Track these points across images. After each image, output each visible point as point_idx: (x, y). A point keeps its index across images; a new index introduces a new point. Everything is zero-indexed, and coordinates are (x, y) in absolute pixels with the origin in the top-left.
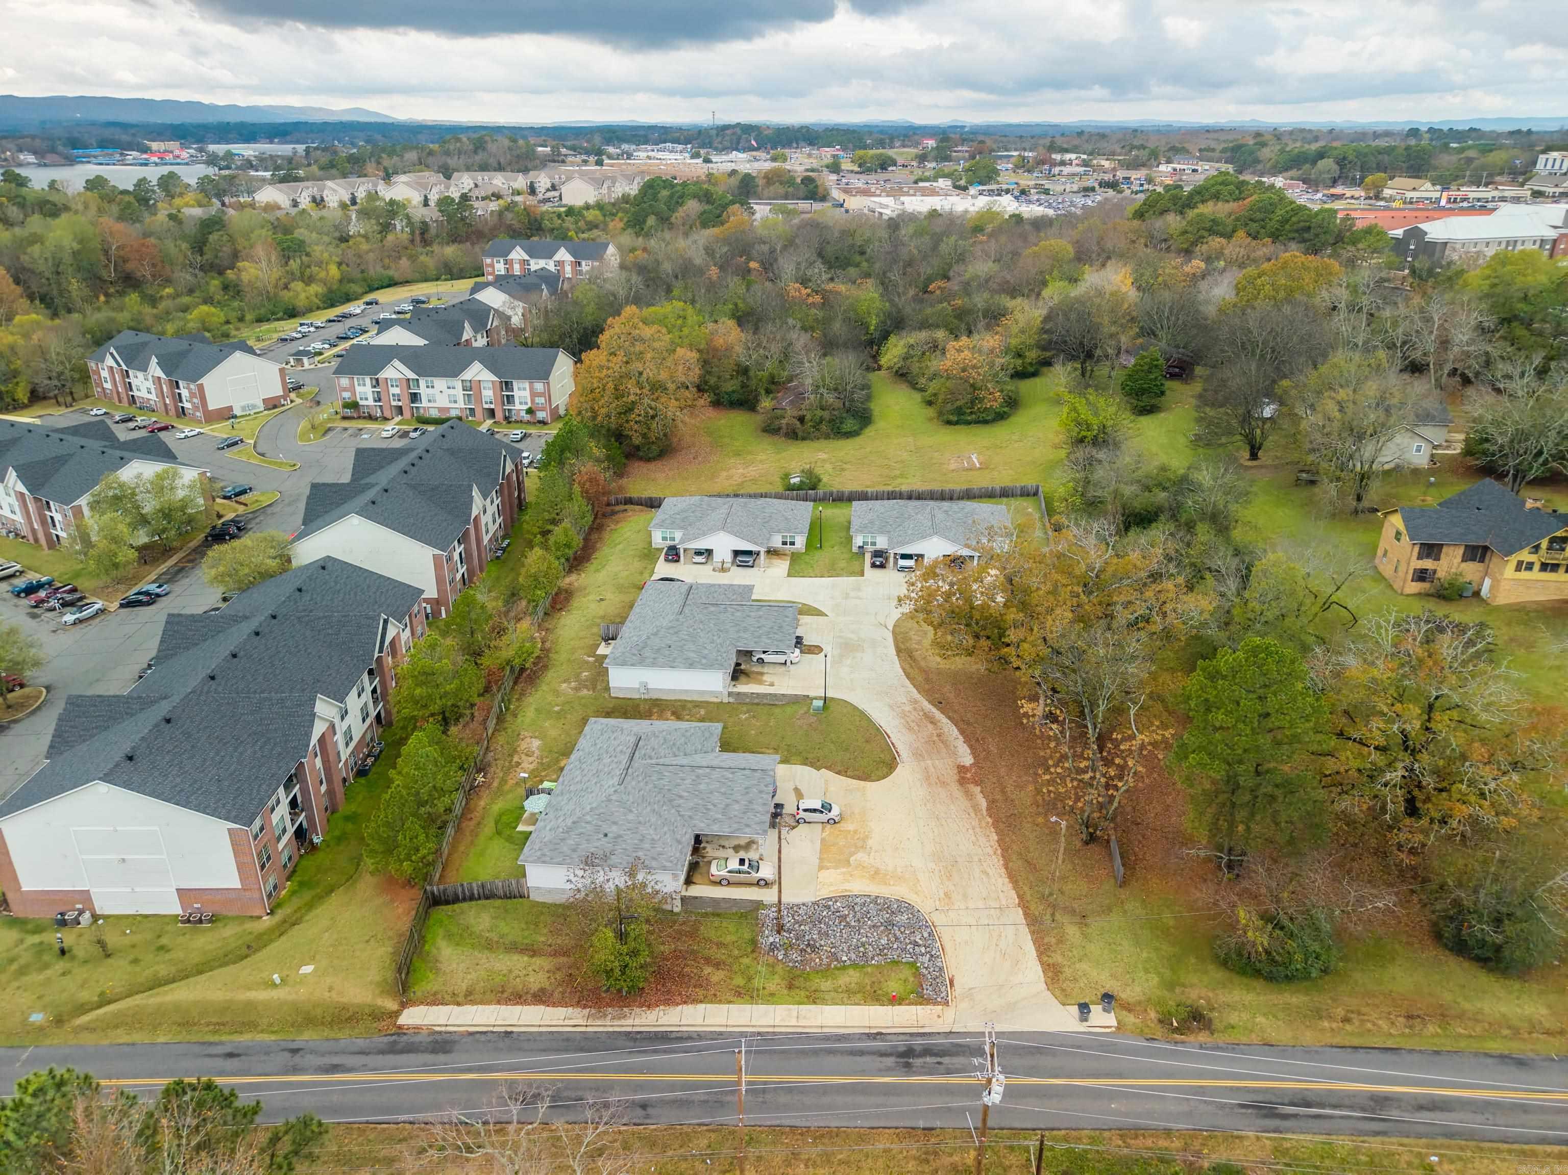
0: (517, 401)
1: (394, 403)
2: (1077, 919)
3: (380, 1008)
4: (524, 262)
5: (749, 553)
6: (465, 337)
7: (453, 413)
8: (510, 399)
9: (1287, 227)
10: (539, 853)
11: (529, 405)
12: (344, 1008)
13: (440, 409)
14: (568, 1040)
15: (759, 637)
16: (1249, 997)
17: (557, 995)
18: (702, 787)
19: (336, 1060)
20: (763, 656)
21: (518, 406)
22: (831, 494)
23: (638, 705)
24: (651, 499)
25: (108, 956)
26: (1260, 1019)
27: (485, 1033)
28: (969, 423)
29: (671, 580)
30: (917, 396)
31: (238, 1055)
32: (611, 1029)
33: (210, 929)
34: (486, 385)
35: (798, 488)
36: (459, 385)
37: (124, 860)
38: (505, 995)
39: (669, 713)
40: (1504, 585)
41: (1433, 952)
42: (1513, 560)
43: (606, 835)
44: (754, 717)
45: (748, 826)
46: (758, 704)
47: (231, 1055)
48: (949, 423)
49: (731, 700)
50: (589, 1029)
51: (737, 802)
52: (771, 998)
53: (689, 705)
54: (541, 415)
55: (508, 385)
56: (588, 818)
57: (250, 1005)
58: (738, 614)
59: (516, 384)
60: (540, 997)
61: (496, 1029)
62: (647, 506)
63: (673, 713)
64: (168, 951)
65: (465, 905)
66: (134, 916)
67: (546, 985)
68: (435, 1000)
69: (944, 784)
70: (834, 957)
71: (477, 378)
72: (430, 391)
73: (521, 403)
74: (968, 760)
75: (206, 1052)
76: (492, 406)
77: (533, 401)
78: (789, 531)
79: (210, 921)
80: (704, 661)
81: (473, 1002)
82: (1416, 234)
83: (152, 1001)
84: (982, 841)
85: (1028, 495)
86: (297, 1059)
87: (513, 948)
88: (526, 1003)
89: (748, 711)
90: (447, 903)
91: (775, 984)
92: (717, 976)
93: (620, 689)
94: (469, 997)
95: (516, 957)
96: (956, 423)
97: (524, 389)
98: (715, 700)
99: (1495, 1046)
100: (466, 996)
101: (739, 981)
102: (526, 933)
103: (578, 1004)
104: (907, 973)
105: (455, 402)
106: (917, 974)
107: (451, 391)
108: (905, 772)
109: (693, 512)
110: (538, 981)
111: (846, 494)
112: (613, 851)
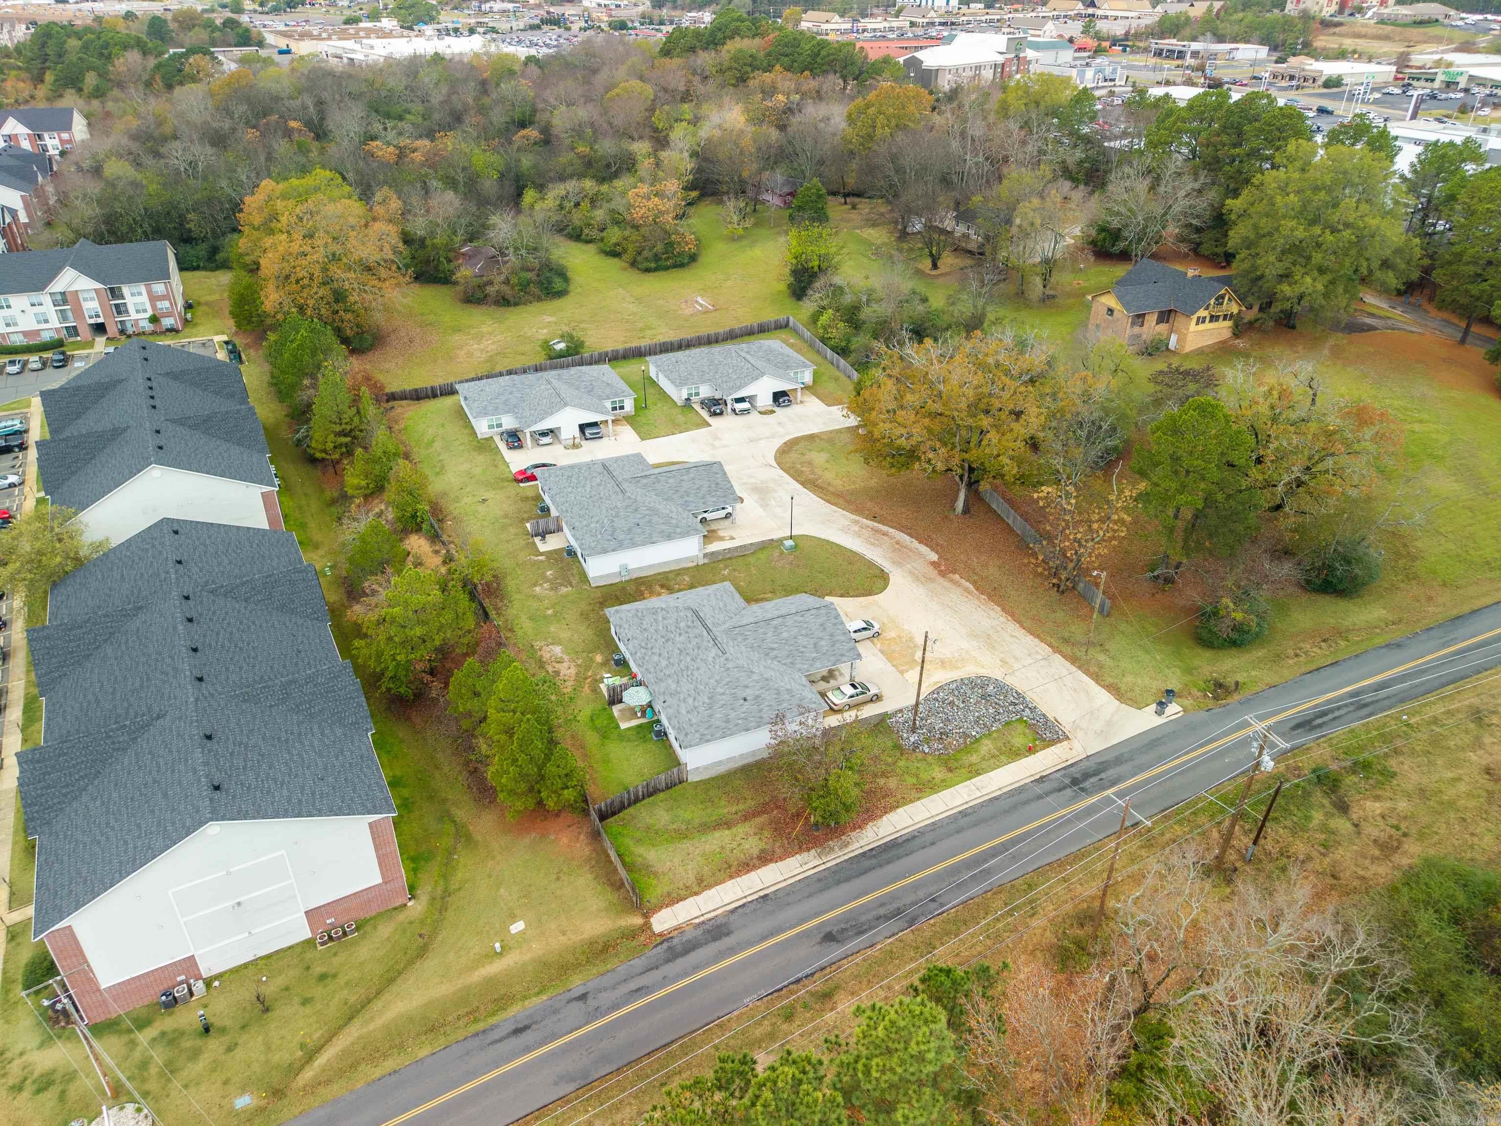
0: (131, 309)
2: (1098, 648)
3: (631, 925)
5: (595, 424)
7: (46, 336)
8: (120, 309)
9: (819, 60)
11: (150, 313)
12: (592, 943)
13: (25, 334)
14: (819, 880)
15: (703, 498)
16: (1236, 662)
17: (779, 851)
18: (785, 635)
19: (633, 985)
20: (705, 515)
21: (134, 316)
22: (606, 354)
23: (624, 588)
24: (416, 390)
25: (267, 1010)
26: (1253, 673)
27: (744, 905)
28: (667, 268)
29: (544, 465)
30: (592, 248)
31: (526, 1028)
32: (846, 857)
33: (363, 937)
34: (86, 295)
35: (561, 355)
36: (47, 300)
37: (239, 904)
38: (733, 869)
39: (658, 588)
40: (1190, 337)
41: (1305, 598)
42: (1194, 318)
43: (745, 700)
44: (735, 570)
45: (842, 655)
46: (730, 558)
47: (517, 1031)
48: (648, 270)
49: (706, 561)
50: (829, 865)
51: (821, 639)
52: (944, 785)
53: (671, 576)
54: (167, 322)
55: (115, 293)
56: (720, 690)
57: (490, 982)
58: (671, 480)
59: (126, 290)
60: (765, 858)
61: (749, 899)
62: (412, 399)
63: (662, 586)
64: (335, 976)
65: (631, 810)
66: (254, 962)
67: (762, 845)
68: (672, 899)
69: (932, 580)
70: (966, 735)
71: (73, 288)
72: (7, 312)
73: (138, 311)
74: (934, 557)
75: (488, 1041)
76: (101, 320)
77: (154, 307)
78: (617, 395)
79: (357, 929)
80: (678, 530)
81: (709, 887)
82: (913, 63)
83: (378, 1022)
84: (993, 614)
85: (781, 328)
86: (592, 1003)
87: (706, 828)
88: (755, 868)
89: (726, 567)
90: (614, 814)
91: (938, 773)
92: (892, 783)
93: (601, 577)
94: (702, 884)
95: (717, 834)
96: (655, 270)
97: (140, 294)
98: (692, 565)
99: (1378, 641)
100: (699, 884)
101: (911, 780)
102: (709, 811)
103: (801, 850)
104: (1020, 729)
105: (46, 321)
106: (1029, 726)
107: (38, 309)
108: (898, 578)
109: (511, 393)
110: (753, 846)
111: (621, 352)
112: (761, 711)
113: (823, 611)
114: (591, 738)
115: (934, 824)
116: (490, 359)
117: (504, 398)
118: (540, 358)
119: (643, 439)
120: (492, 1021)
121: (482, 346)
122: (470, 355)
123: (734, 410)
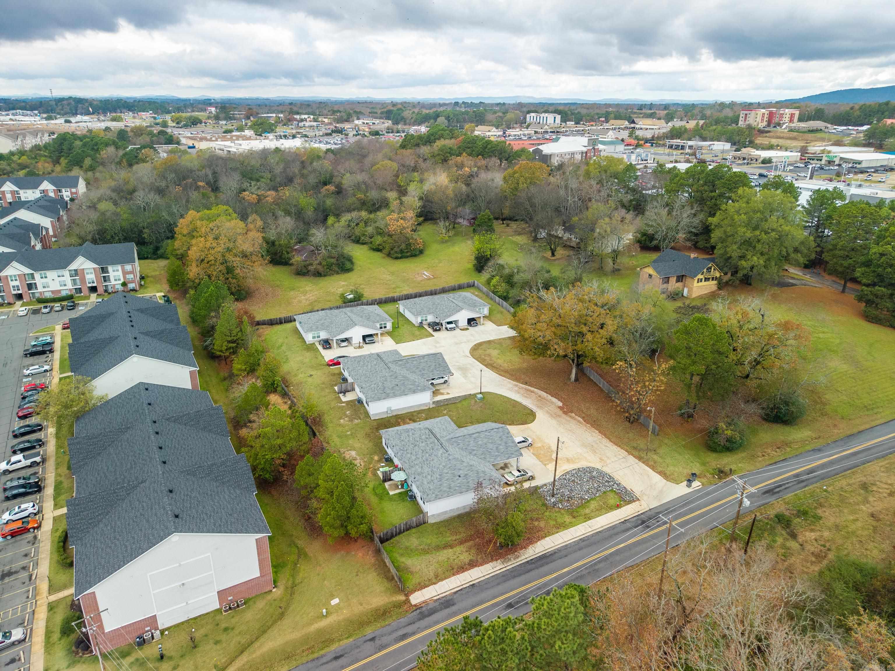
0: (112, 279)
1: (15, 292)
2: (653, 452)
3: (396, 602)
5: (371, 336)
6: (32, 244)
7: (64, 294)
8: (106, 279)
9: (486, 150)
10: (434, 495)
11: (122, 280)
12: (377, 610)
13: (53, 292)
14: (503, 576)
15: (432, 371)
16: (730, 459)
17: (480, 561)
18: (480, 443)
19: (401, 633)
20: (433, 381)
21: (113, 282)
22: (376, 300)
23: (389, 421)
24: (271, 320)
25: (195, 647)
26: (740, 465)
27: (461, 590)
28: (407, 257)
29: (344, 357)
30: (365, 247)
31: (341, 656)
32: (518, 564)
33: (249, 608)
34: (88, 271)
35: (351, 301)
36: (67, 274)
37: (183, 584)
38: (455, 570)
39: (408, 421)
40: (695, 289)
41: (766, 425)
42: (696, 279)
43: (459, 476)
44: (450, 411)
45: (512, 454)
46: (447, 405)
47: (336, 658)
49: (434, 406)
50: (508, 568)
51: (500, 445)
52: (571, 525)
53: (415, 414)
54: (131, 286)
55: (104, 270)
56: (445, 471)
57: (320, 632)
58: (415, 362)
59: (110, 268)
60: (472, 565)
61: (464, 586)
62: (269, 324)
63: (410, 420)
64: (233, 629)
65: (397, 538)
66: (187, 621)
67: (471, 557)
68: (421, 586)
69: (559, 416)
70: (582, 499)
71: (82, 268)
72: (44, 280)
73: (115, 280)
74: (560, 404)
75: (320, 663)
76: (95, 285)
77: (124, 277)
78: (383, 321)
79: (245, 603)
80: (419, 388)
81: (442, 580)
82: (538, 152)
83: (258, 653)
84: (594, 434)
85: (470, 286)
86: (378, 642)
87: (438, 548)
88: (467, 570)
89: (445, 409)
90: (387, 540)
91: (567, 519)
92: (542, 524)
93: (376, 414)
94: (438, 578)
95: (445, 551)
96: (401, 258)
97: (118, 271)
98: (426, 408)
99: (808, 448)
100: (436, 578)
101: (552, 523)
102: (440, 539)
103: (492, 560)
104: (612, 495)
105: (65, 285)
106: (617, 494)
107: (62, 279)
108: (540, 415)
109: (325, 320)
110: (465, 557)
111: (384, 299)
112: (468, 482)
113: (500, 430)
114: (374, 500)
115: (566, 545)
116: (311, 304)
117: (322, 322)
118: (340, 303)
119: (397, 343)
120: (322, 652)
121: (306, 297)
122: (300, 302)
123: (446, 328)
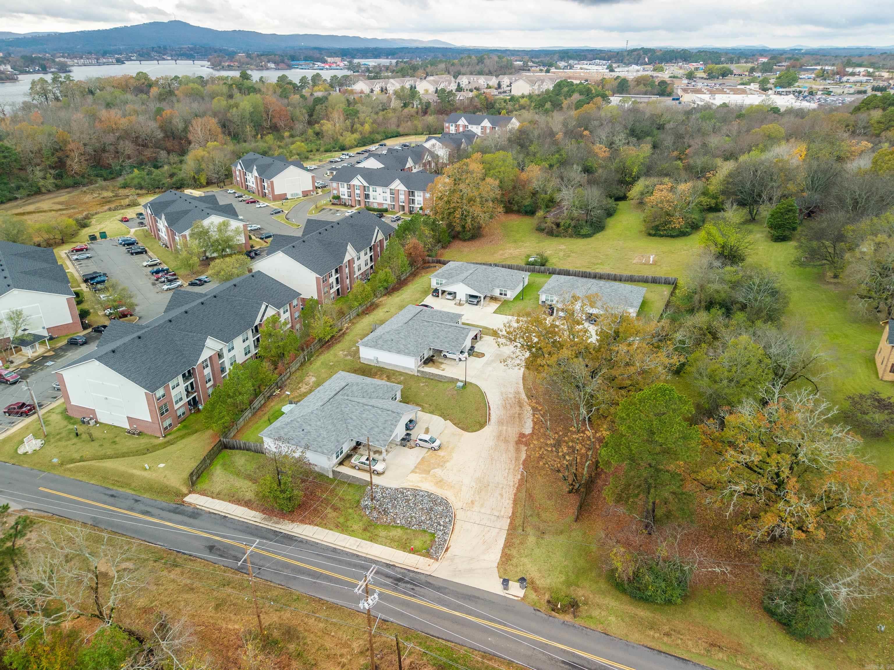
0: (416, 202)
1: (357, 199)
2: (538, 533)
3: (180, 490)
4: (465, 126)
5: (476, 297)
7: (384, 206)
8: (413, 201)
10: (269, 433)
12: (167, 487)
13: (379, 204)
14: (248, 527)
15: (443, 343)
16: (614, 604)
17: (255, 505)
18: (364, 416)
19: (149, 509)
21: (416, 205)
23: (371, 369)
25: (93, 441)
26: (612, 618)
27: (216, 514)
30: (640, 216)
32: (269, 527)
33: (136, 438)
34: (401, 192)
36: (388, 191)
37: (107, 398)
38: (233, 499)
43: (303, 430)
44: (427, 386)
45: (378, 441)
46: (432, 379)
47: (112, 496)
48: (650, 235)
49: (419, 375)
50: (260, 525)
51: (378, 427)
52: (352, 533)
55: (413, 194)
57: (132, 476)
58: (438, 328)
59: (416, 193)
60: (248, 504)
61: (221, 514)
63: (387, 376)
64: (116, 444)
65: (237, 451)
66: (111, 426)
67: (252, 498)
68: (203, 493)
69: (506, 441)
70: (394, 520)
71: (397, 188)
72: (374, 193)
73: (418, 204)
74: (528, 431)
75: (104, 492)
76: (404, 204)
77: (424, 203)
78: (504, 287)
79: (139, 434)
80: (406, 351)
81: (218, 498)
83: (97, 464)
84: (511, 477)
85: (669, 284)
86: (136, 505)
88: (240, 505)
89: (425, 382)
90: (230, 448)
91: (357, 526)
92: (332, 515)
93: (365, 359)
94: (218, 496)
95: (246, 482)
96: (654, 235)
97: (420, 196)
98: (411, 373)
100: (217, 494)
101: (341, 520)
103: (262, 511)
104: (428, 538)
105: (386, 200)
106: (432, 540)
107: (384, 194)
108: (488, 431)
110: (249, 495)
111: (558, 270)
112: (303, 439)
113: (394, 415)
115: (318, 543)
120: (111, 487)
